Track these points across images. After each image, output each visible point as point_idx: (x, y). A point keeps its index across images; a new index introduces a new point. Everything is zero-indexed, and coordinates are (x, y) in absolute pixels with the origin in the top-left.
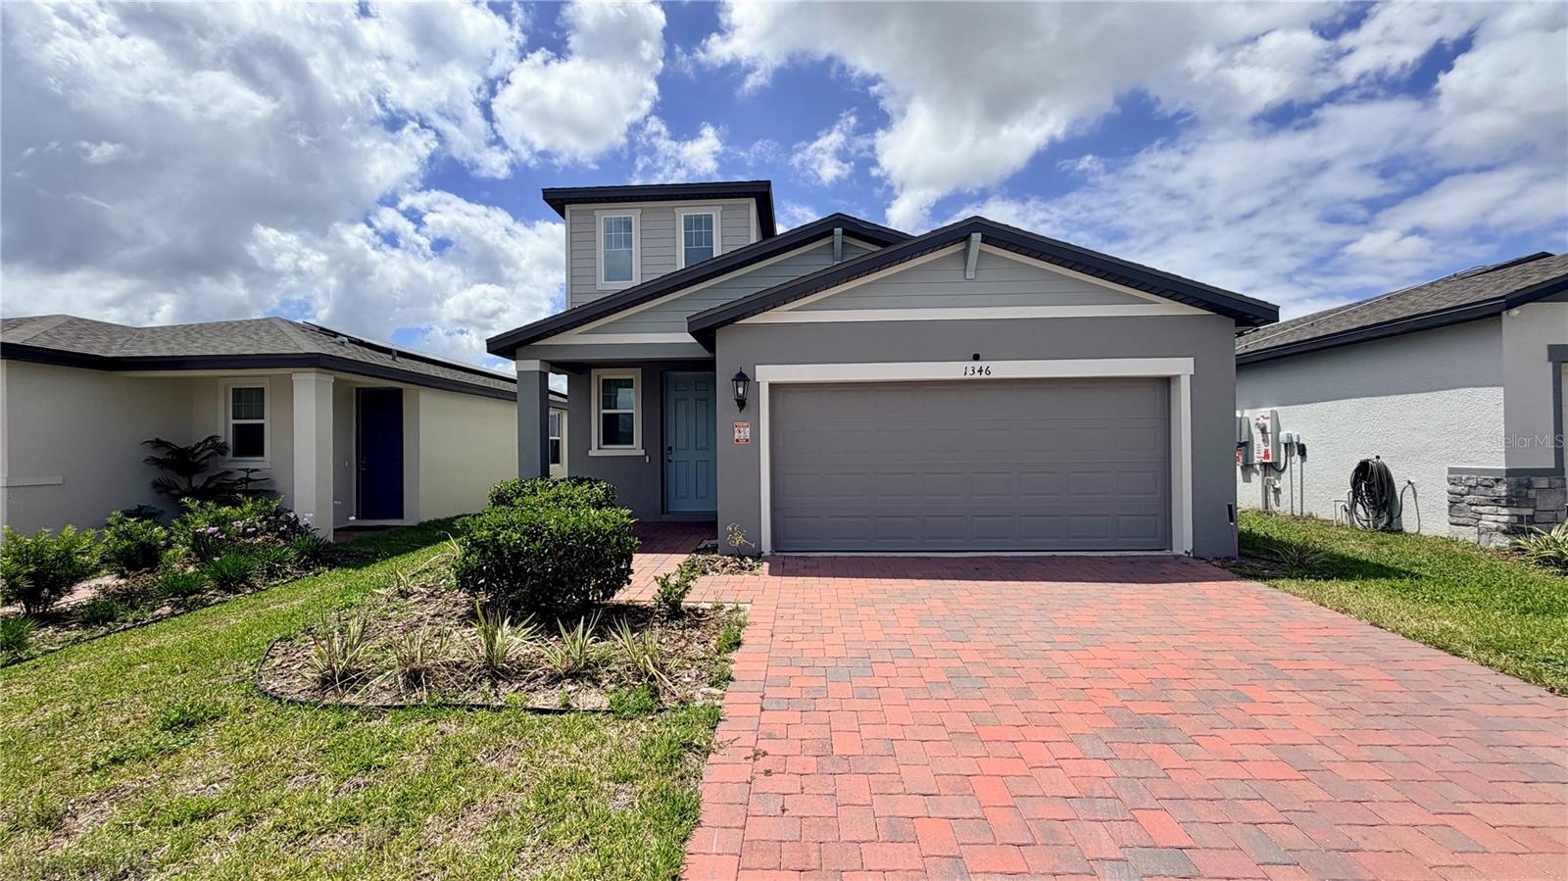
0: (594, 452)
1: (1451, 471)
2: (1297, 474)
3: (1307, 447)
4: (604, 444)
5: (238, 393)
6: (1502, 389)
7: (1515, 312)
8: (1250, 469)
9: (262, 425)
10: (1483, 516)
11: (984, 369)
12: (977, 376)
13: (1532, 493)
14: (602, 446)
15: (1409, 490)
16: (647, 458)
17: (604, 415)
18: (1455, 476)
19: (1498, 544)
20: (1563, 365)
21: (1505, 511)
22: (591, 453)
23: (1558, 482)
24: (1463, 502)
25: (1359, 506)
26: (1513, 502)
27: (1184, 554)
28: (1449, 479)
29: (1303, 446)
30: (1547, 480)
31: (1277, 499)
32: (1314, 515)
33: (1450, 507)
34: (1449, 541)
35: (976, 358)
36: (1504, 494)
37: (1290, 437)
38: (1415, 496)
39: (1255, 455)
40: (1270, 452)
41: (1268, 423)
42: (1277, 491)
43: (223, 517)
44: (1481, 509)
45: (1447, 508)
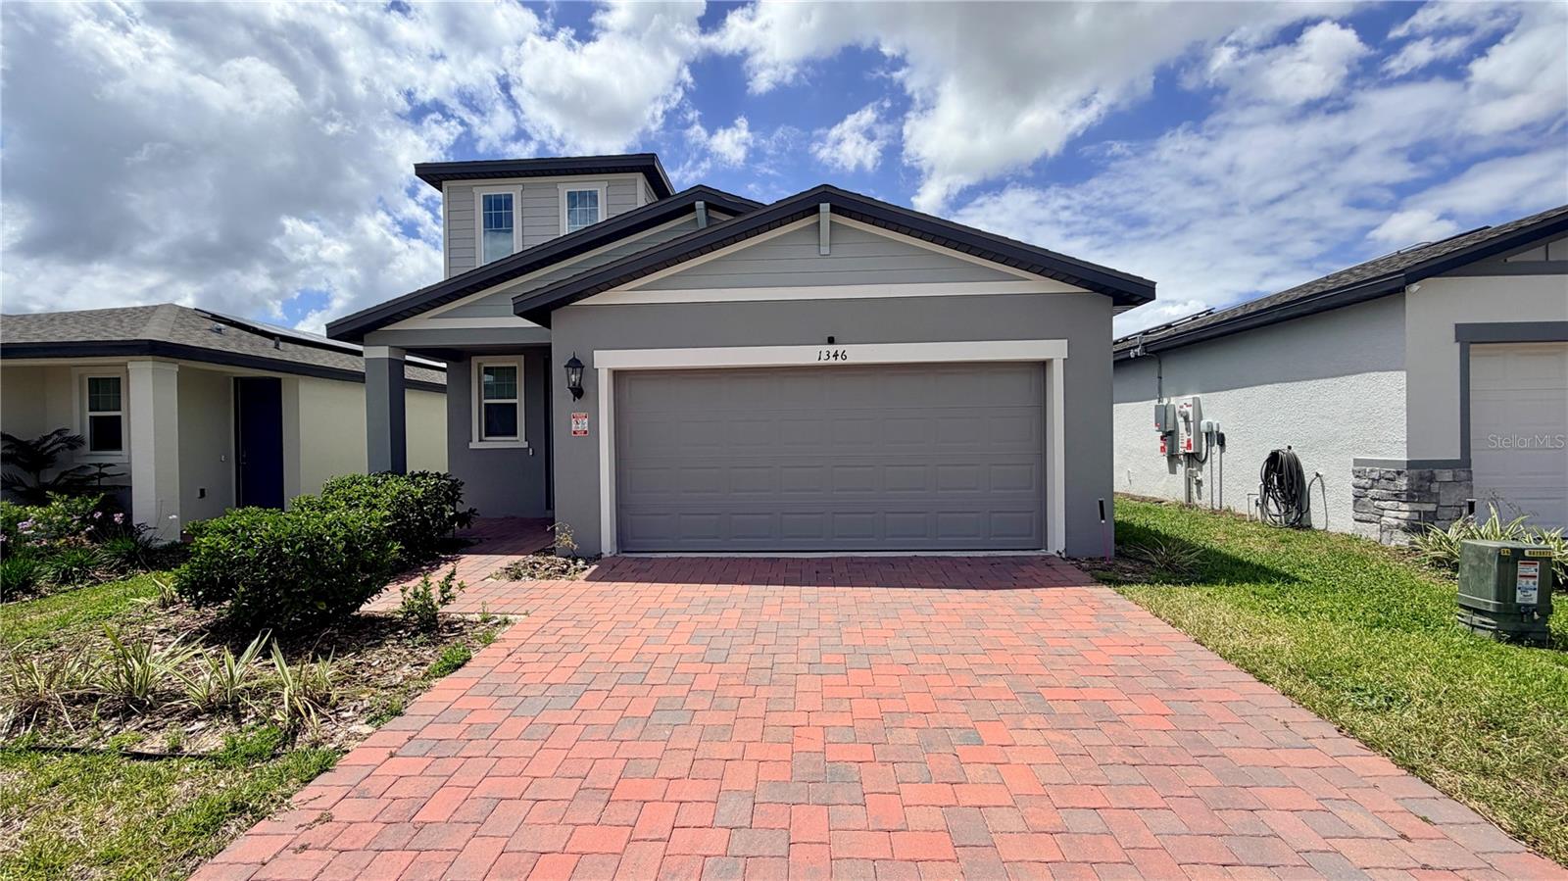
0: (475, 444)
1: (1357, 462)
2: (1216, 465)
3: (1226, 436)
4: (486, 436)
5: (95, 384)
6: (1404, 373)
7: (1415, 287)
8: (1175, 460)
9: (119, 417)
10: (1385, 512)
11: (840, 353)
12: (832, 361)
13: (1435, 487)
14: (483, 437)
15: (1317, 482)
16: (531, 450)
17: (486, 404)
18: (1360, 468)
19: (1398, 542)
20: (1472, 346)
21: (1405, 507)
22: (472, 446)
23: (1463, 475)
24: (1366, 496)
25: (1271, 500)
26: (1413, 497)
27: (1055, 553)
28: (1353, 471)
29: (1222, 435)
30: (1452, 473)
31: (1199, 491)
32: (1232, 509)
33: (1355, 501)
34: (1351, 539)
35: (831, 341)
36: (1404, 488)
37: (1210, 425)
38: (1323, 491)
39: (1180, 445)
40: (1192, 442)
41: (1190, 410)
42: (1199, 483)
43: (16, 517)
44: (1383, 504)
45: (1351, 502)
